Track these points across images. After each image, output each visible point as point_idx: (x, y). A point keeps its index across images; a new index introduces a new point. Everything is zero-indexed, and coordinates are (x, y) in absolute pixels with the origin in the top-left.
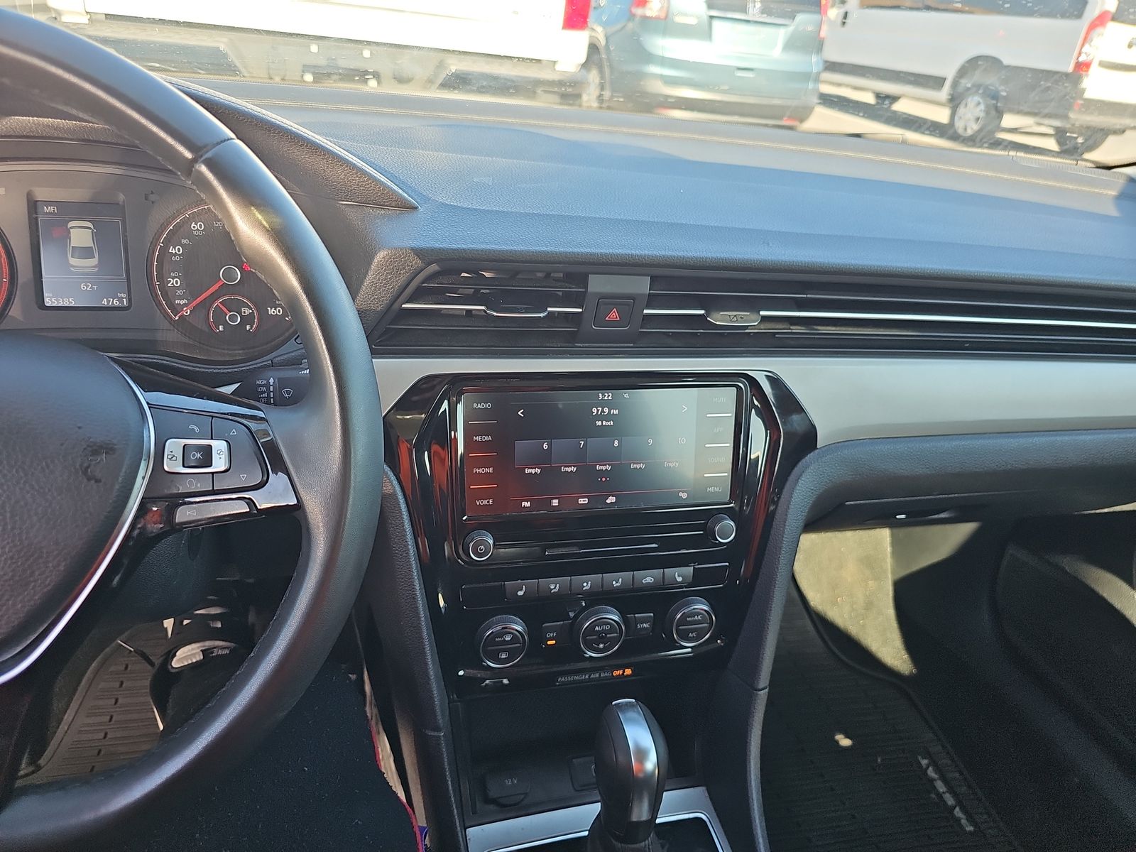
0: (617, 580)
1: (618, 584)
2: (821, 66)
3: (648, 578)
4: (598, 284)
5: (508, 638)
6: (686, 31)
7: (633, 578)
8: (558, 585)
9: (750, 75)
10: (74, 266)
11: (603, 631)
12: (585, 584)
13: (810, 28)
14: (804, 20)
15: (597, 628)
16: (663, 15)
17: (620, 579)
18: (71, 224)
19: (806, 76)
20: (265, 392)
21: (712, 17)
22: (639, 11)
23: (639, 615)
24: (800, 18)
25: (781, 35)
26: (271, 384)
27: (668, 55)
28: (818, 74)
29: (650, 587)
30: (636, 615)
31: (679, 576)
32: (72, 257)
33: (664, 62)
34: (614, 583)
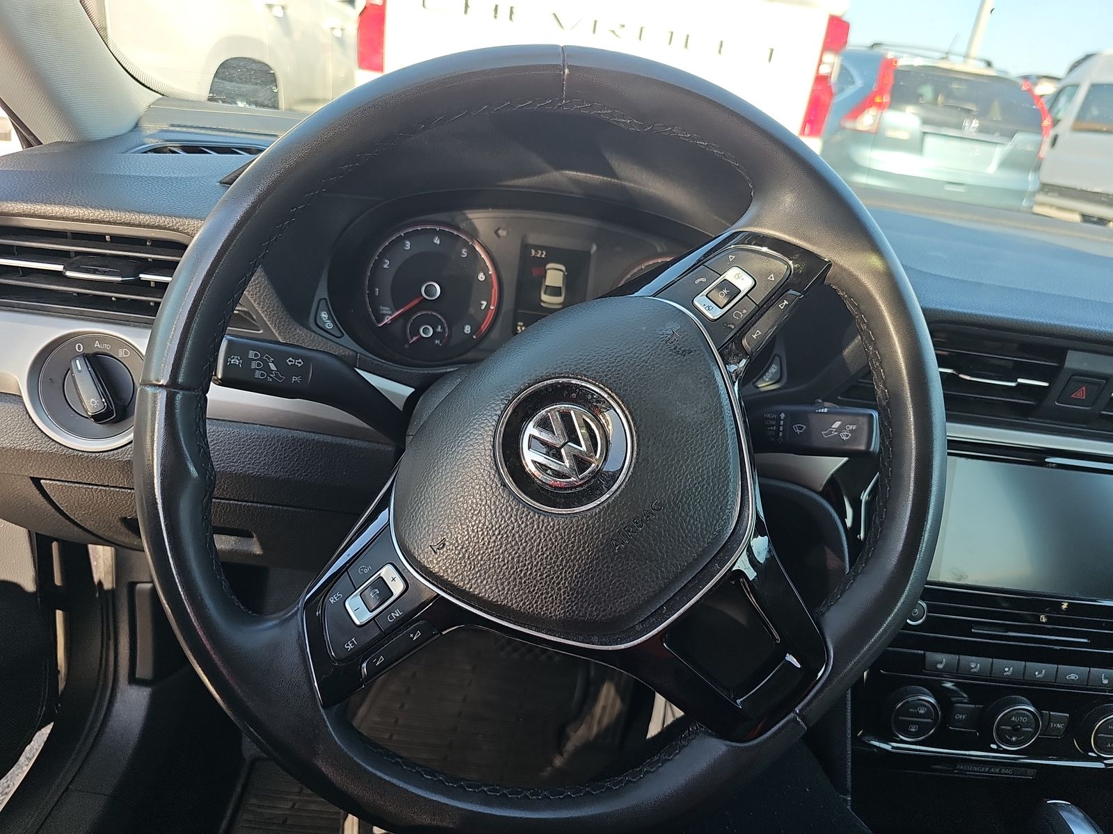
0: (1040, 671)
1: (1040, 676)
2: (1037, 186)
3: (1073, 674)
4: (1075, 361)
5: (922, 711)
6: (896, 144)
7: (1057, 671)
8: (979, 665)
9: (960, 189)
10: (545, 302)
11: (1020, 723)
12: (1006, 669)
13: (1029, 148)
14: (1023, 140)
15: (1013, 719)
16: (874, 131)
17: (1044, 671)
18: (549, 266)
19: (1020, 194)
20: (773, 426)
21: (925, 133)
22: (849, 124)
23: (1054, 713)
24: (1019, 137)
25: (998, 153)
26: (782, 418)
27: (876, 166)
28: (1034, 194)
29: (1071, 685)
30: (1052, 713)
31: (1105, 678)
32: (545, 293)
33: (870, 172)
34: (1037, 673)
